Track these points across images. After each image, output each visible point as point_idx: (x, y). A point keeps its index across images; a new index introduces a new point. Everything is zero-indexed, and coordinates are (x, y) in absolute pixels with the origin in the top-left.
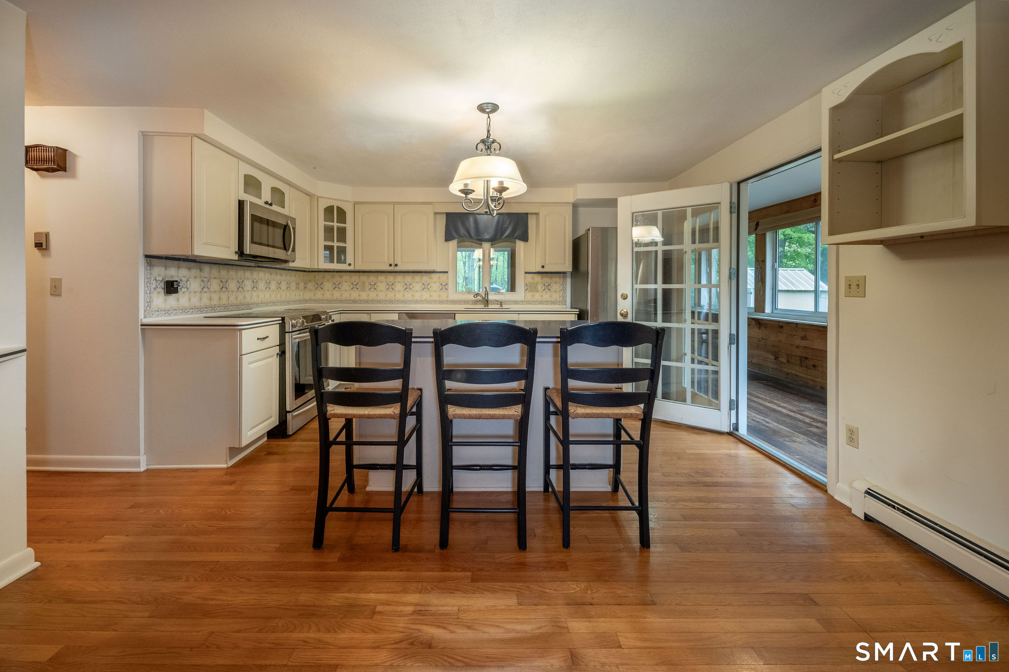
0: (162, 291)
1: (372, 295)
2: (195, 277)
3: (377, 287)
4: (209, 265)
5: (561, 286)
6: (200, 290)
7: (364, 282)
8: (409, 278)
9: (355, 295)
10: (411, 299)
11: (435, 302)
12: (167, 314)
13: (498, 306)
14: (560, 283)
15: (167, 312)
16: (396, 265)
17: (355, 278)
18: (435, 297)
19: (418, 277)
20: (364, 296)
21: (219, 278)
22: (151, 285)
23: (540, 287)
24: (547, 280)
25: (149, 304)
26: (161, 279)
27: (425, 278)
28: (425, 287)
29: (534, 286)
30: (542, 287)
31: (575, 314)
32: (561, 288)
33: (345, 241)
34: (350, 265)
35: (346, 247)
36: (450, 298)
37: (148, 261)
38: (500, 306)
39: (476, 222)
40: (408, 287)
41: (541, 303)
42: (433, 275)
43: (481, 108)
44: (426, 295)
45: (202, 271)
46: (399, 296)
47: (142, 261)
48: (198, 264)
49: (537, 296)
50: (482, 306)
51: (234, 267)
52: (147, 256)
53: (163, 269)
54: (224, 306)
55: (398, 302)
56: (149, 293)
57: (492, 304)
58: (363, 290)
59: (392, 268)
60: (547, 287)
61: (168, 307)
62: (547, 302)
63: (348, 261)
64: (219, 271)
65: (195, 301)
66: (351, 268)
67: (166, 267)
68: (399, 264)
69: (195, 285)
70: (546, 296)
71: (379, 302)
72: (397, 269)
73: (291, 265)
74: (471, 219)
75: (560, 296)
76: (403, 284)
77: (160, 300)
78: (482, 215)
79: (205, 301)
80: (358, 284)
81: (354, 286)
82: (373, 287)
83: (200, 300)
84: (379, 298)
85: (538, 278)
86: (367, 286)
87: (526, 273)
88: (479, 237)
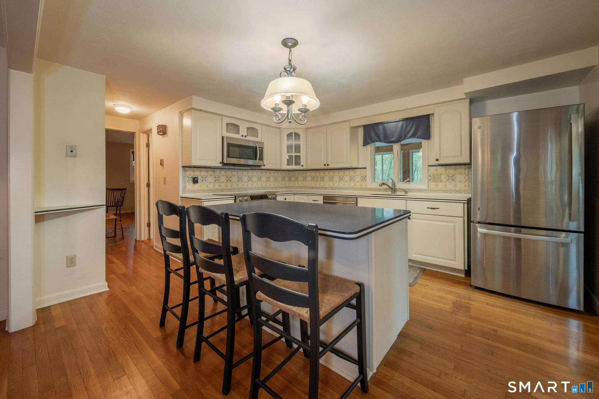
0: (192, 183)
1: (322, 184)
2: (211, 176)
3: (324, 179)
4: (219, 169)
5: (467, 177)
6: (213, 181)
7: (317, 176)
8: (342, 173)
9: (313, 184)
10: (343, 186)
11: (358, 189)
12: (194, 193)
13: (403, 193)
14: (465, 174)
15: (194, 192)
16: (328, 165)
17: (313, 173)
18: (358, 185)
19: (347, 172)
20: (317, 185)
21: (226, 176)
22: (186, 179)
23: (443, 178)
24: (451, 171)
25: (184, 188)
26: (191, 177)
27: (352, 172)
28: (352, 179)
29: (437, 177)
30: (446, 178)
31: (464, 203)
32: (466, 179)
33: (299, 152)
34: (302, 166)
35: (300, 156)
36: (368, 186)
37: (184, 169)
38: (404, 193)
39: (384, 129)
40: (341, 179)
41: (445, 191)
42: (357, 171)
43: (285, 43)
44: (352, 184)
45: (215, 172)
46: (336, 185)
47: (181, 169)
48: (213, 169)
49: (441, 186)
50: (390, 193)
51: (236, 170)
52: (183, 167)
53: (192, 172)
54: (229, 189)
55: (336, 188)
56: (184, 183)
57: (400, 192)
58: (317, 181)
59: (326, 167)
60: (451, 178)
61: (195, 189)
62: (451, 191)
63: (301, 164)
64: (226, 172)
65: (211, 187)
66: (304, 168)
67: (194, 171)
68: (330, 164)
69: (211, 179)
70: (451, 186)
71: (325, 188)
72: (329, 167)
73: (263, 167)
74: (381, 127)
75: (465, 186)
76: (338, 177)
77: (190, 186)
78: (389, 124)
79: (217, 186)
80: (314, 177)
81: (313, 179)
82: (322, 179)
83: (214, 186)
84: (325, 186)
85: (441, 170)
86: (319, 179)
87: (429, 166)
88: (388, 140)
